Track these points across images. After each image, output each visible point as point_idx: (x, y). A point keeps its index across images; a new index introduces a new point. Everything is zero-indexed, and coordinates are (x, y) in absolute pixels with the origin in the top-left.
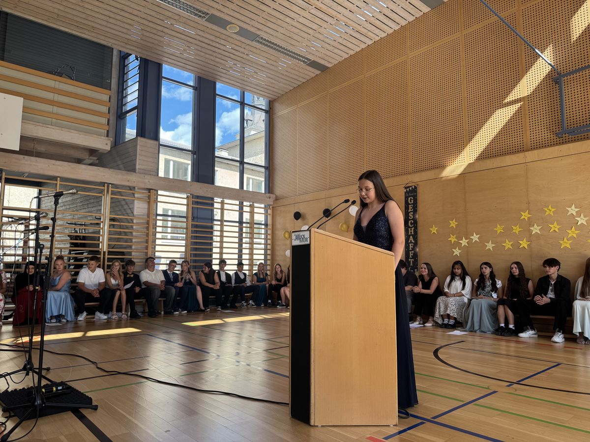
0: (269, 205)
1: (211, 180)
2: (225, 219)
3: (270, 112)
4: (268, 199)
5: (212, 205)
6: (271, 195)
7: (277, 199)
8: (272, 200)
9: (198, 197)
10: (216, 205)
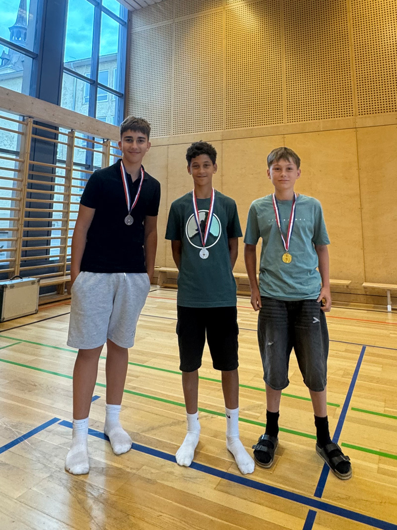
1: (56, 99)
2: (75, 160)
5: (56, 137)
10: (63, 139)
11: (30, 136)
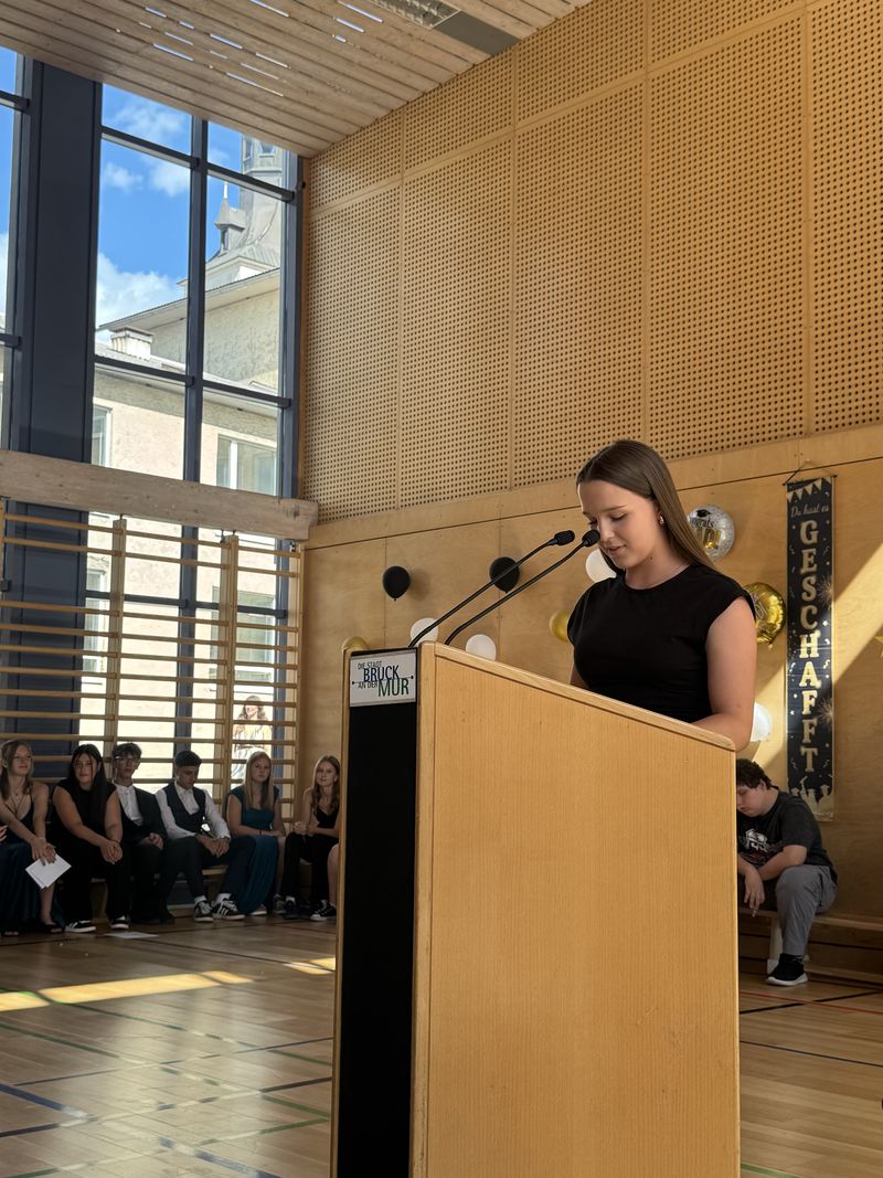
0: (294, 542)
1: (79, 446)
3: (300, 199)
4: (291, 520)
5: (81, 539)
6: (303, 505)
7: (323, 518)
8: (303, 521)
9: (25, 507)
10: (96, 540)
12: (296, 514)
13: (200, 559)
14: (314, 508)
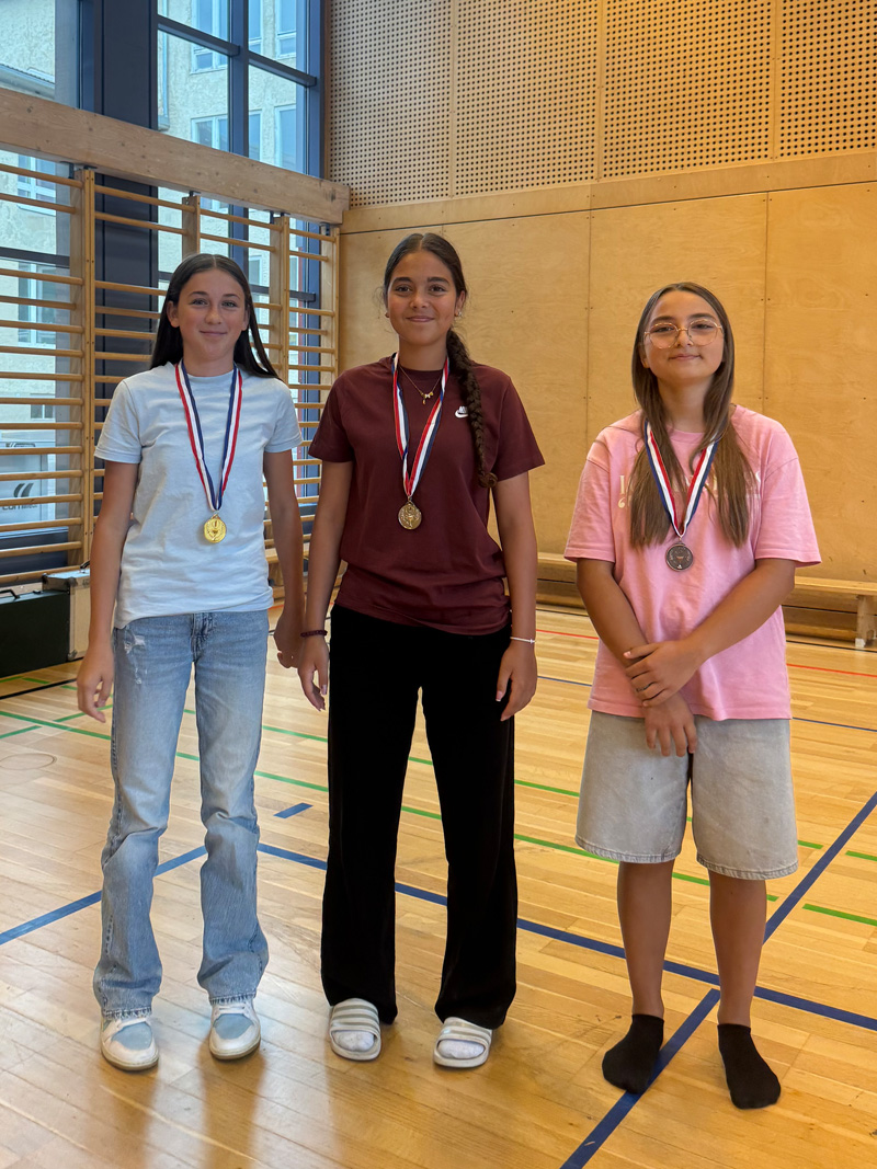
0: (329, 227)
1: (145, 111)
4: (328, 203)
6: (338, 187)
7: (354, 203)
8: (340, 204)
11: (91, 214)
12: (333, 198)
13: (251, 240)
14: (347, 194)
